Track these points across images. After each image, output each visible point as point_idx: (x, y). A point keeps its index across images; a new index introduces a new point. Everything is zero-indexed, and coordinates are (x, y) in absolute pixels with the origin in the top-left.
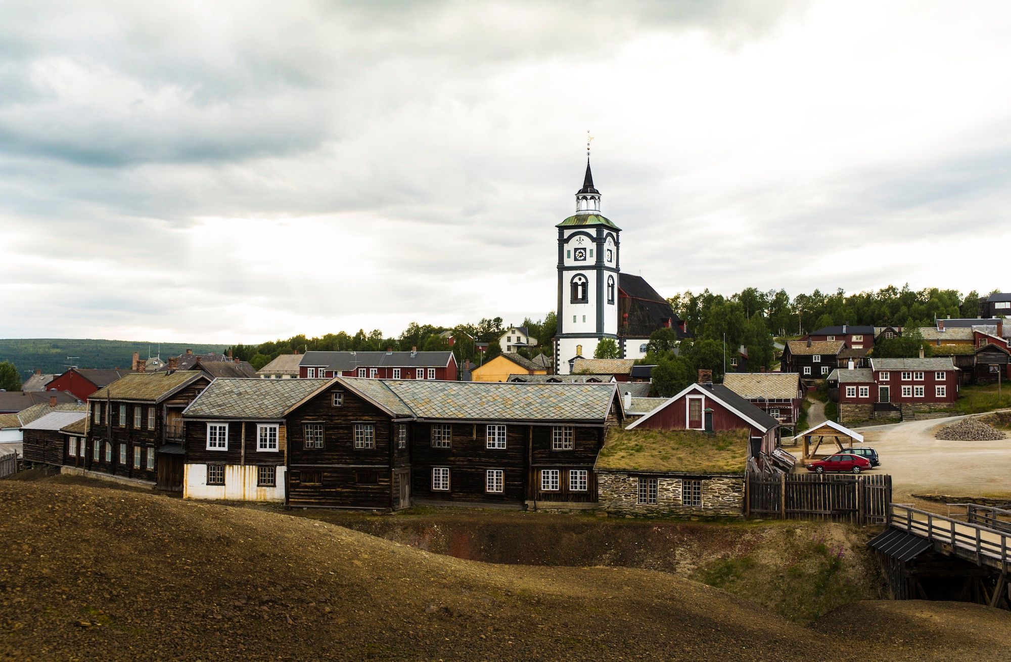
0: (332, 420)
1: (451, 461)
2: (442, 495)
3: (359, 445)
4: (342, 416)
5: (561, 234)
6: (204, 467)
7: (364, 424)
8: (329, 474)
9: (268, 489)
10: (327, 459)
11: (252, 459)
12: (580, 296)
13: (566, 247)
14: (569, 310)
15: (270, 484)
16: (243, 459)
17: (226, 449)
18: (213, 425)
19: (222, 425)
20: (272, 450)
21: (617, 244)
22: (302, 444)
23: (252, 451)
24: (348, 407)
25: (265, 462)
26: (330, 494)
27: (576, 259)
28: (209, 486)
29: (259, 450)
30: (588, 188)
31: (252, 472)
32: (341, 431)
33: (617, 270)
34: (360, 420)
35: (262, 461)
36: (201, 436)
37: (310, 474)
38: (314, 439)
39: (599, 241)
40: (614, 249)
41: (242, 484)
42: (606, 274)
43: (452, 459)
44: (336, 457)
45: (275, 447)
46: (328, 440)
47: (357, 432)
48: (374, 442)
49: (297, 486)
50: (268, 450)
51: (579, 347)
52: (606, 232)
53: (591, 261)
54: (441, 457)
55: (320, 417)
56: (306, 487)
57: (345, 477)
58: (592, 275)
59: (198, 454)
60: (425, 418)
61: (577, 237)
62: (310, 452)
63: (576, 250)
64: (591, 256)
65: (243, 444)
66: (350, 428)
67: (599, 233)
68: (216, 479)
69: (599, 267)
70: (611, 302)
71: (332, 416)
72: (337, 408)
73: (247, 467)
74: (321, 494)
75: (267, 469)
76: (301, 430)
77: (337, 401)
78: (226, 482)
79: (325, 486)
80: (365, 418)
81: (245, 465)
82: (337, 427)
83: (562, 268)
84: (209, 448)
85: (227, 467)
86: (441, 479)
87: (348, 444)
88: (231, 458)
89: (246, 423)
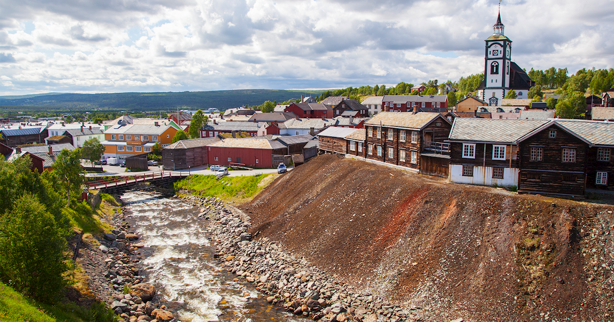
0: (548, 146)
1: (609, 169)
2: (603, 187)
3: (565, 159)
4: (555, 143)
5: (487, 44)
6: (461, 166)
7: (569, 148)
8: (545, 175)
9: (498, 179)
10: (544, 167)
11: (489, 163)
12: (495, 71)
13: (489, 50)
14: (490, 77)
15: (500, 177)
16: (484, 163)
17: (474, 157)
18: (467, 144)
19: (472, 145)
20: (502, 159)
21: (510, 48)
22: (529, 158)
23: (489, 159)
24: (559, 139)
25: (497, 165)
26: (545, 186)
27: (493, 55)
28: (464, 177)
29: (493, 158)
30: (499, 24)
31: (489, 170)
32: (554, 152)
33: (510, 59)
34: (567, 146)
35: (496, 165)
36: (459, 150)
37: (534, 175)
38: (537, 155)
39: (504, 47)
40: (509, 50)
41: (483, 176)
42: (507, 61)
43: (610, 167)
44: (549, 166)
45: (503, 157)
46: (545, 156)
47: (564, 153)
48: (575, 159)
49: (525, 181)
50: (499, 159)
51: (494, 93)
52: (507, 42)
53: (501, 56)
54: (603, 166)
55: (541, 143)
56: (531, 182)
57: (555, 178)
58: (501, 62)
59: (457, 159)
60: (596, 145)
61: (494, 45)
62: (533, 163)
63: (493, 51)
64: (501, 53)
65: (485, 155)
66: (560, 151)
67: (505, 43)
68: (468, 173)
69: (504, 58)
70: (508, 74)
71: (548, 143)
72: (552, 139)
73: (486, 167)
74: (540, 186)
75: (498, 169)
76: (529, 150)
77: (552, 135)
78: (474, 175)
79: (542, 182)
80: (569, 145)
81: (485, 166)
82: (552, 149)
83: (487, 59)
84: (463, 157)
85: (475, 167)
86: (602, 178)
87: (558, 159)
88: (477, 162)
89: (486, 144)
